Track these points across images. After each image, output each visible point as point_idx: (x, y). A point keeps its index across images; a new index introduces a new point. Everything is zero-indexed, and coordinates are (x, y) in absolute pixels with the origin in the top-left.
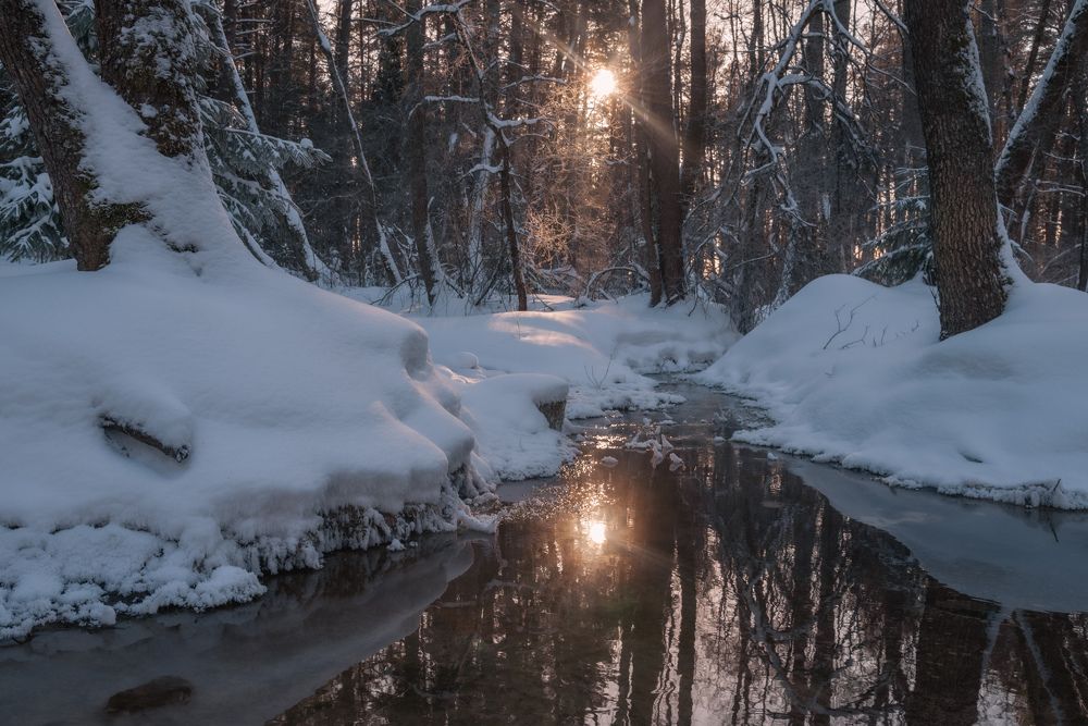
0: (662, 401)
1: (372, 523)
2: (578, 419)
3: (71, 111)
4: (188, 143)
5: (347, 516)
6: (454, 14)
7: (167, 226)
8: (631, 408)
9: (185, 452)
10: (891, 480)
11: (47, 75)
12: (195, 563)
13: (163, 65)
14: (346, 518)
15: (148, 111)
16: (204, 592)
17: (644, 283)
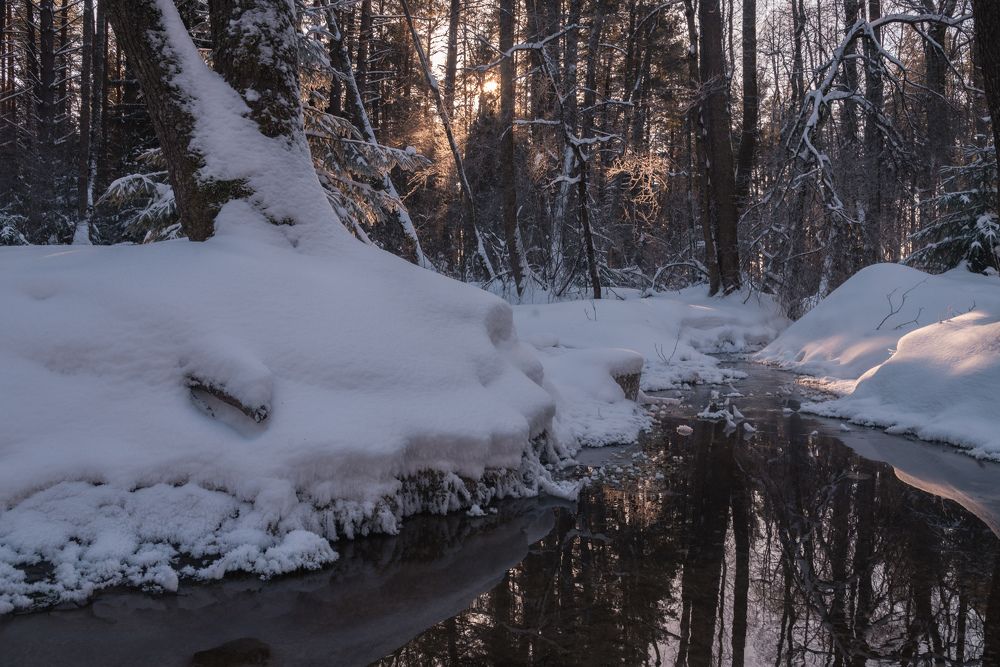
0: (726, 377)
1: (452, 487)
2: (650, 391)
3: (183, 96)
4: (288, 125)
5: (427, 480)
6: (539, 50)
7: (266, 201)
8: (699, 382)
9: (263, 412)
10: (977, 452)
11: (162, 65)
12: (270, 525)
13: (266, 52)
14: (426, 482)
15: (252, 95)
16: (272, 558)
17: (703, 276)
